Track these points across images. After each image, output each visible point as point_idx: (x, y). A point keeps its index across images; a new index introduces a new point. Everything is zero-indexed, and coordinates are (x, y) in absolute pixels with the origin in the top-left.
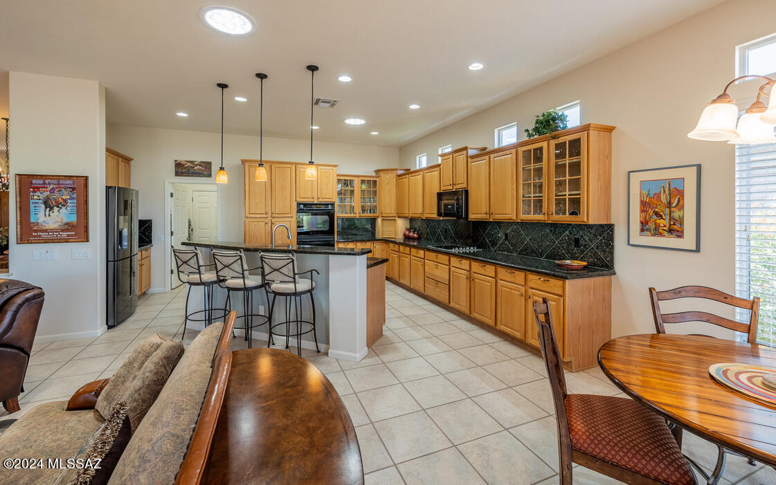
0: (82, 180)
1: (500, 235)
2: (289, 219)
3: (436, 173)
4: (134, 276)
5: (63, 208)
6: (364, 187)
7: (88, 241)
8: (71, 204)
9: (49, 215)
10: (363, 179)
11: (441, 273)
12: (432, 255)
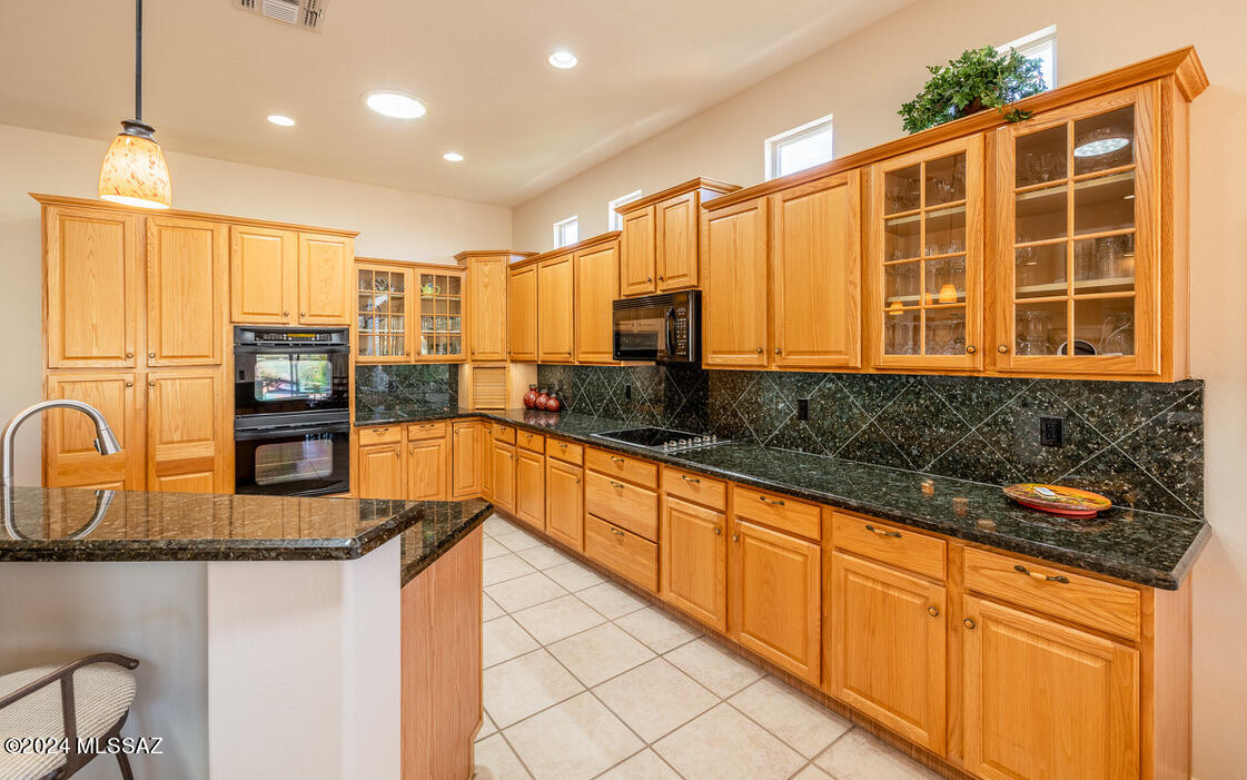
1: (781, 406)
2: (210, 372)
3: (608, 256)
6: (429, 291)
10: (426, 271)
11: (635, 507)
12: (607, 461)
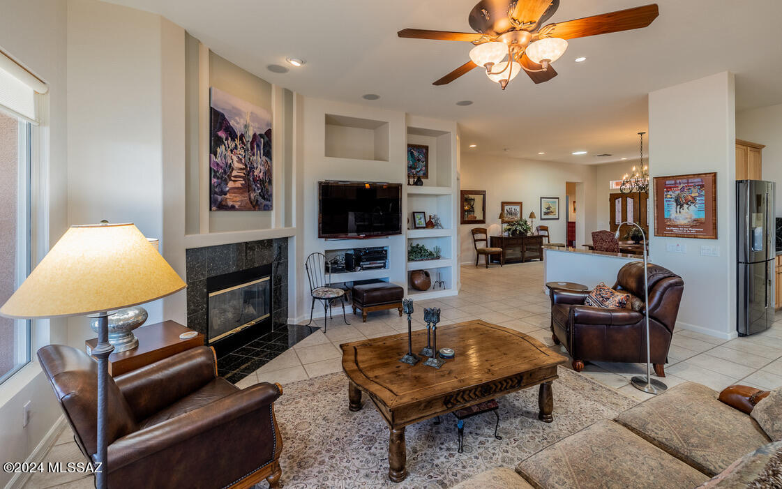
0: (710, 178)
4: (770, 285)
5: (692, 205)
7: (716, 238)
8: (700, 201)
9: (680, 212)
